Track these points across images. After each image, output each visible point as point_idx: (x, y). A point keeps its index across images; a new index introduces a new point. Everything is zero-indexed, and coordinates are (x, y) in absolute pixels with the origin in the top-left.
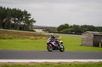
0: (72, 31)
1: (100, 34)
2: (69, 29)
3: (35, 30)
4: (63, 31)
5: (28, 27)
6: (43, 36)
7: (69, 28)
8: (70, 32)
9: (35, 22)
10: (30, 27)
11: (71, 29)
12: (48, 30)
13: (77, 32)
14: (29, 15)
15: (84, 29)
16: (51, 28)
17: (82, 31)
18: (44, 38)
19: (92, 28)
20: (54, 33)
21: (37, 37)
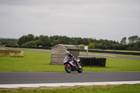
0: (38, 44)
1: (76, 48)
2: (34, 42)
4: (26, 44)
7: (34, 40)
8: (36, 46)
11: (37, 41)
12: (4, 44)
13: (46, 45)
15: (55, 41)
17: (52, 43)
19: (65, 40)
20: (14, 47)
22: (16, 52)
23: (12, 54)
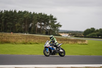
0: (98, 35)
2: (95, 33)
3: (61, 34)
4: (89, 35)
5: (54, 32)
6: (69, 40)
7: (95, 32)
8: (96, 36)
9: (61, 26)
10: (56, 31)
11: (97, 33)
14: (55, 19)
16: (77, 32)
18: (70, 42)
20: (80, 37)
21: (64, 42)
22: (82, 41)
23: (80, 43)
